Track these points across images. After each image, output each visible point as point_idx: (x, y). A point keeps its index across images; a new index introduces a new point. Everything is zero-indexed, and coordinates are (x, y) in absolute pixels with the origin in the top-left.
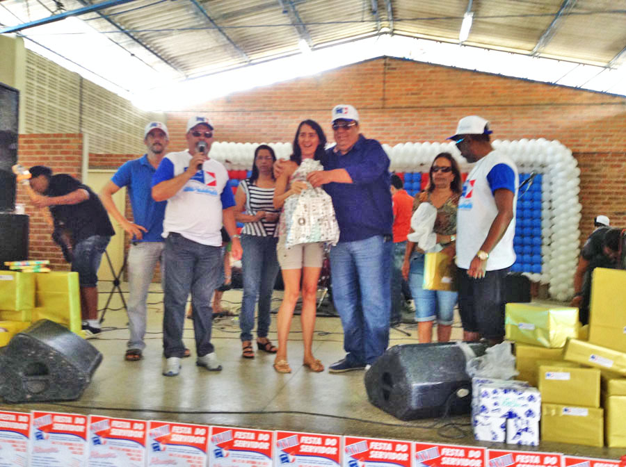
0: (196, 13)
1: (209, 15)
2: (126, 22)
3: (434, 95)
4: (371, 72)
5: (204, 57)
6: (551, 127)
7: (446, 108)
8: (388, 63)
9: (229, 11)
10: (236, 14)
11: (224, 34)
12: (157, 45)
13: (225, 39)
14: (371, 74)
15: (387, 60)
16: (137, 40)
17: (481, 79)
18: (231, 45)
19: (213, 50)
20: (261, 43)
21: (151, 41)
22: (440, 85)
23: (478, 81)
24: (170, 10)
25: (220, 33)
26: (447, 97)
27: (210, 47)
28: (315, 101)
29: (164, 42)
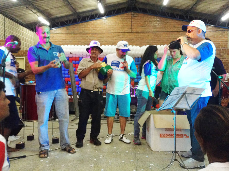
7: (156, 33)
8: (133, 14)
28: (104, 29)
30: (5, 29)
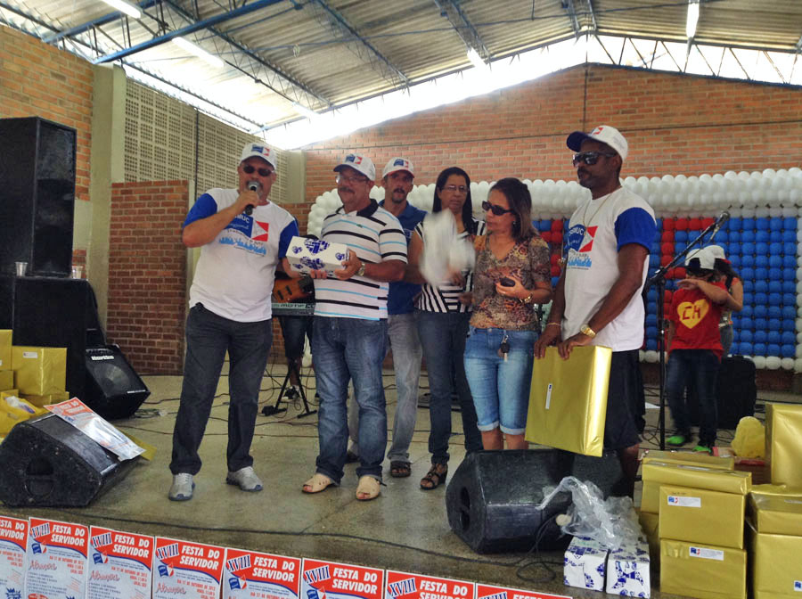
0: (333, 24)
1: (349, 25)
2: (248, 40)
3: (654, 112)
4: (567, 85)
5: (350, 78)
7: (672, 130)
8: (591, 73)
9: (374, 18)
10: (383, 21)
11: (372, 48)
12: (289, 67)
13: (374, 54)
14: (566, 88)
15: (590, 68)
16: (264, 63)
17: (722, 89)
18: (382, 60)
19: (359, 69)
20: (421, 56)
21: (282, 62)
22: (663, 98)
23: (717, 91)
24: (299, 22)
25: (365, 47)
26: (673, 115)
27: (356, 65)
28: (491, 127)
29: (298, 62)
30: (197, 145)
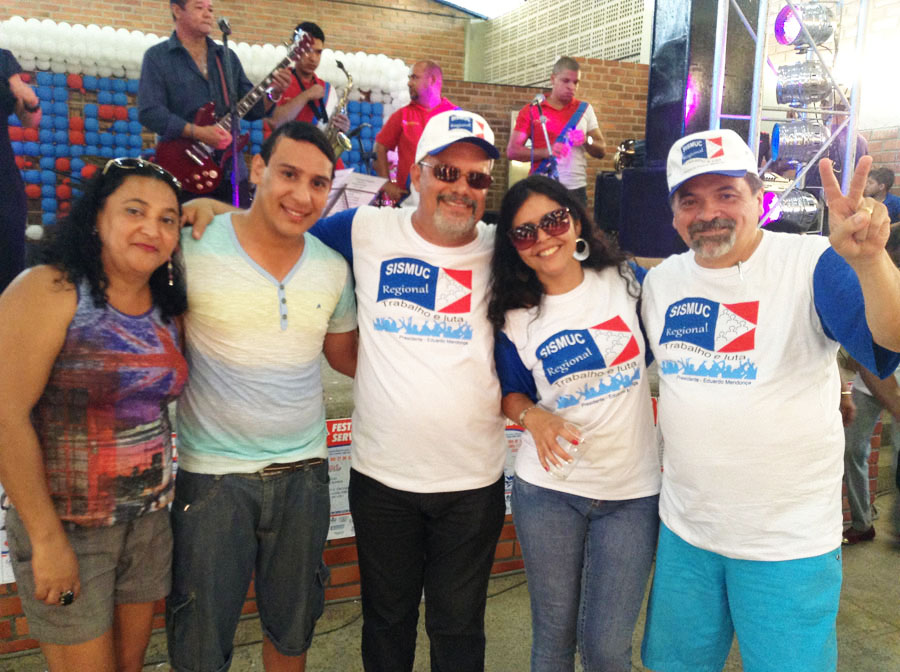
6: (368, 37)
